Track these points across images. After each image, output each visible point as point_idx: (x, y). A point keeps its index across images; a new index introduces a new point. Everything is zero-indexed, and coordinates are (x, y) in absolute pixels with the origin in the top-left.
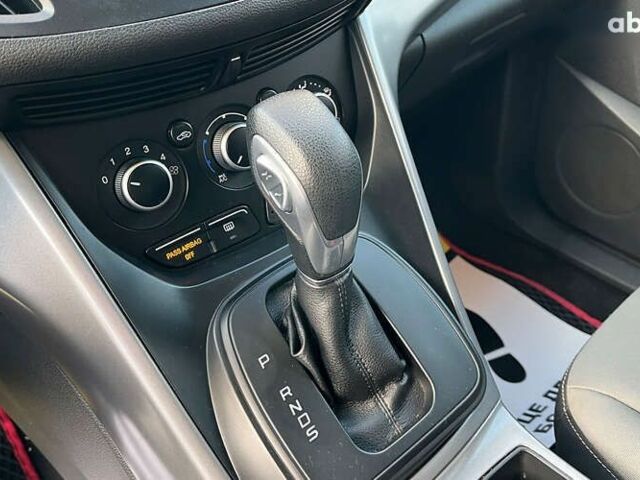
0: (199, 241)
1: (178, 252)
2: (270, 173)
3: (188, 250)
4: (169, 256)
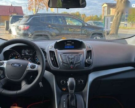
0: (66, 89)
3: (64, 89)
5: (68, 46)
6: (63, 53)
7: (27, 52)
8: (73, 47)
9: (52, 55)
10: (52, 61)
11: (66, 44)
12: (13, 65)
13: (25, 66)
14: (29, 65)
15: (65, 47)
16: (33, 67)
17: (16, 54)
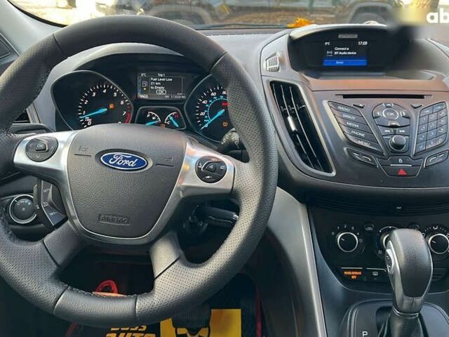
0: (360, 273)
1: (349, 273)
2: (389, 257)
3: (354, 275)
4: (345, 273)
5: (339, 57)
6: (345, 96)
7: (163, 84)
8: (363, 62)
9: (290, 104)
10: (292, 135)
11: (331, 48)
12: (107, 159)
13: (172, 167)
14: (189, 162)
15: (327, 63)
16: (211, 172)
17: (110, 92)
